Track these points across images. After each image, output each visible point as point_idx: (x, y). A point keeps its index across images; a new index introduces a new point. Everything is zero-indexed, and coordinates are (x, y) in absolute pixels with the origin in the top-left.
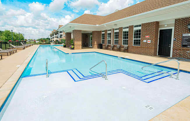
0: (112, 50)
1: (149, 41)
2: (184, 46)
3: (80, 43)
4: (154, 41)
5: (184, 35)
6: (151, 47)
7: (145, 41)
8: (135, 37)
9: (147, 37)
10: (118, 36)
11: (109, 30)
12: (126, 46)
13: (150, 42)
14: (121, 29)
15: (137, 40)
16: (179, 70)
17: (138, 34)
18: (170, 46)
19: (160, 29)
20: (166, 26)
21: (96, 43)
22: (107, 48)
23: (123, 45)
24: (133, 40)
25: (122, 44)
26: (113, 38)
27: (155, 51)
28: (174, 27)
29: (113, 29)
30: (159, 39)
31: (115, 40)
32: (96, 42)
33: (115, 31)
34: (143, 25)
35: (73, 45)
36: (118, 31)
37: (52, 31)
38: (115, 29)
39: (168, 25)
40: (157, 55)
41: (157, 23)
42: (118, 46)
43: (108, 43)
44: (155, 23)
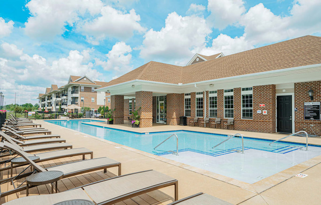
0: (206, 127)
1: (265, 112)
2: (307, 118)
3: (150, 115)
4: (271, 112)
5: (306, 104)
6: (267, 120)
7: (259, 112)
8: (244, 106)
9: (262, 106)
10: (216, 103)
11: (199, 93)
12: (230, 119)
13: (266, 114)
14: (220, 92)
15: (247, 111)
16: (307, 144)
17: (248, 100)
18: (291, 118)
19: (277, 95)
20: (284, 91)
21: (174, 116)
22: (196, 124)
23: (224, 118)
24: (242, 111)
25: (224, 116)
26: (207, 106)
27: (274, 127)
28: (294, 93)
29: (207, 92)
30: (277, 108)
31: (211, 110)
32: (175, 114)
33: (211, 95)
34: (255, 88)
35: (139, 118)
36: (215, 95)
37: (47, 89)
38: (211, 92)
39: (287, 90)
40: (276, 131)
41: (274, 86)
42: (218, 120)
43: (197, 116)
44: (271, 87)
